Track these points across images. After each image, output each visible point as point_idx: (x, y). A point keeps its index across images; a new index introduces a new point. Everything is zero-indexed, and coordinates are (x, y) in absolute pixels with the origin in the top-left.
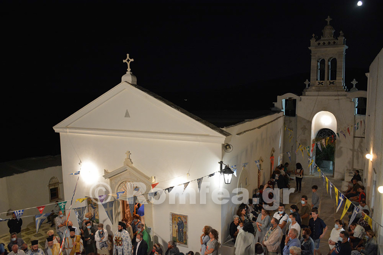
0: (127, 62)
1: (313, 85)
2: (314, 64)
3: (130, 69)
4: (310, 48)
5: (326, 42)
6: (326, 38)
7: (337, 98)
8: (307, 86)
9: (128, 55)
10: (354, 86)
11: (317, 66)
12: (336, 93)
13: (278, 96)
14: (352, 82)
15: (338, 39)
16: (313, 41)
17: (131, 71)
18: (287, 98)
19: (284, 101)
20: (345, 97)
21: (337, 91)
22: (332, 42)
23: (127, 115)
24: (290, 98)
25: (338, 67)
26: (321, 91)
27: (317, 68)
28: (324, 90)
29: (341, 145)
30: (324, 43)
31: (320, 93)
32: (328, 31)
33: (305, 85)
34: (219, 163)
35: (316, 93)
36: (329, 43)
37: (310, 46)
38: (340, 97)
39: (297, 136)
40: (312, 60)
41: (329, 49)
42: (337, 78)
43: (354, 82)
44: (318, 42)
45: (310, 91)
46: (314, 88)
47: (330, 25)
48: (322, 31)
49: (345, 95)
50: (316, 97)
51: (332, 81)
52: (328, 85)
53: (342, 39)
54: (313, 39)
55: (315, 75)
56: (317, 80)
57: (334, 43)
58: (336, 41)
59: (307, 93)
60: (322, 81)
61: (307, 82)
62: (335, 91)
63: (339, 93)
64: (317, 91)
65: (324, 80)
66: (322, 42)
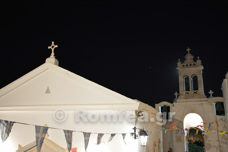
0: (52, 48)
1: (182, 95)
2: (181, 80)
3: (54, 54)
4: (177, 68)
5: (189, 64)
6: (188, 62)
7: (200, 103)
8: (176, 96)
9: (53, 42)
10: (211, 95)
11: (184, 81)
12: (199, 99)
13: (156, 104)
14: (209, 93)
15: (196, 62)
16: (179, 64)
17: (54, 55)
18: (163, 106)
19: (160, 108)
20: (207, 102)
21: (200, 98)
22: (192, 64)
23: (48, 91)
24: (165, 106)
25: (198, 81)
26: (187, 99)
27: (184, 83)
28: (190, 98)
29: (209, 139)
30: (187, 65)
31: (187, 100)
32: (189, 57)
33: (175, 96)
34: (133, 129)
35: (185, 100)
36: (191, 65)
37: (177, 67)
38: (203, 102)
39: (173, 134)
40: (179, 77)
41: (190, 69)
42: (199, 89)
43: (211, 92)
44: (182, 64)
45: (180, 99)
46: (182, 96)
47: (190, 53)
48: (185, 57)
49: (207, 101)
50: (185, 103)
51: (195, 91)
52: (193, 94)
53: (199, 62)
54: (179, 62)
55: (182, 87)
56: (184, 91)
57: (194, 64)
58: (195, 63)
59: (178, 100)
60: (187, 92)
61: (176, 94)
62: (199, 98)
63: (202, 99)
64: (185, 99)
65: (189, 91)
66: (185, 65)
